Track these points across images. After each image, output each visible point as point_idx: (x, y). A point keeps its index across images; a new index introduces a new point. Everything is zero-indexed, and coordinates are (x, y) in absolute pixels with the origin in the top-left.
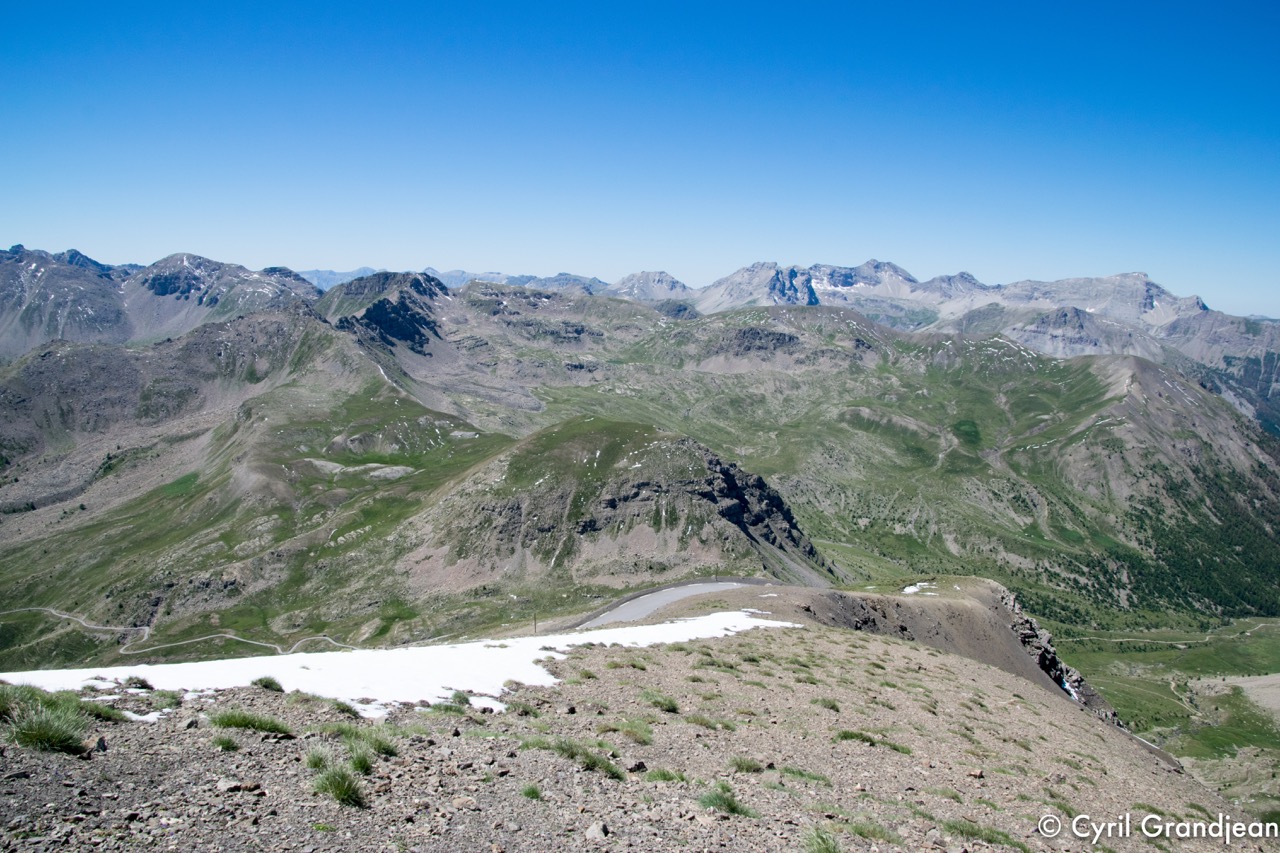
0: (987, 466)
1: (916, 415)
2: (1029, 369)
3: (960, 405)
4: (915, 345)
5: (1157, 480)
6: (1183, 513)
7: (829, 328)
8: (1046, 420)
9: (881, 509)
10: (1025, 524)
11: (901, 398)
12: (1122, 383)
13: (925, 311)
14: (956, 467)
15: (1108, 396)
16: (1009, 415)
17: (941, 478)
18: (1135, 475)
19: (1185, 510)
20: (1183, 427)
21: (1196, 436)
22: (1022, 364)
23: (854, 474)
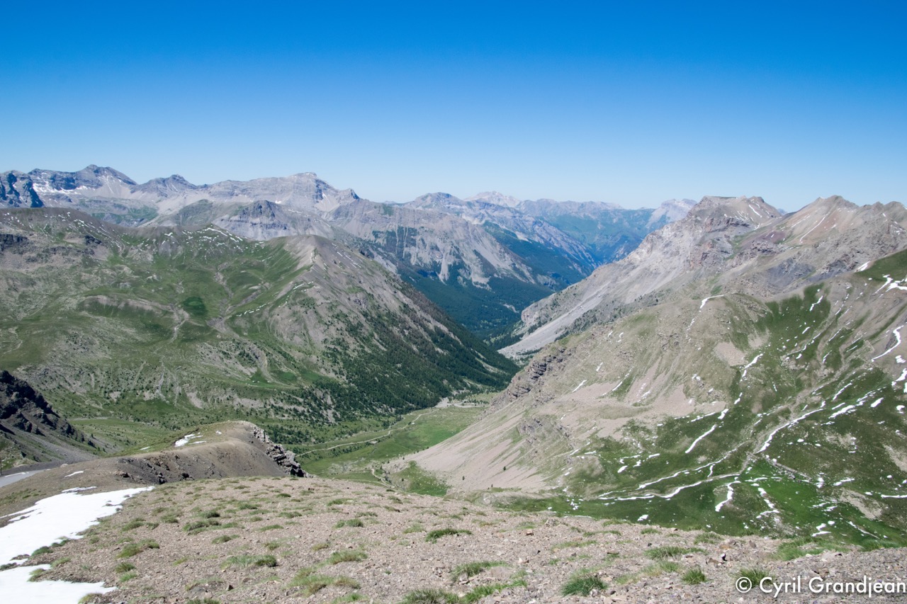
0: (215, 332)
1: (149, 297)
2: (238, 251)
3: (187, 286)
4: (141, 238)
5: (341, 325)
6: (361, 346)
7: (58, 228)
8: (256, 290)
9: (130, 381)
10: (252, 373)
11: (135, 284)
12: (308, 256)
13: (145, 209)
14: (190, 336)
15: (299, 267)
16: (227, 289)
17: (179, 347)
18: (326, 324)
19: (362, 344)
20: (353, 285)
21: (363, 290)
22: (232, 248)
23: (100, 355)
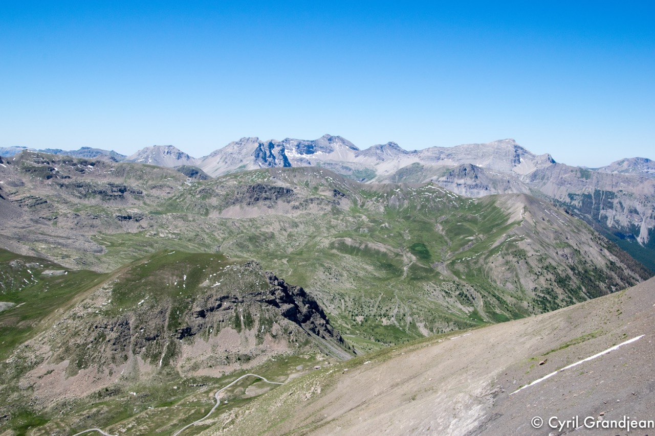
0: (438, 274)
1: (383, 241)
2: (454, 206)
3: (412, 233)
4: (375, 192)
5: (550, 276)
6: (570, 297)
7: (314, 183)
8: (472, 240)
9: (371, 308)
10: (469, 312)
11: (371, 230)
12: (518, 212)
13: (366, 170)
14: (416, 275)
15: (510, 222)
16: (446, 238)
17: (409, 284)
18: (536, 274)
19: (570, 295)
20: (560, 240)
21: (569, 246)
22: (449, 203)
23: (348, 285)
